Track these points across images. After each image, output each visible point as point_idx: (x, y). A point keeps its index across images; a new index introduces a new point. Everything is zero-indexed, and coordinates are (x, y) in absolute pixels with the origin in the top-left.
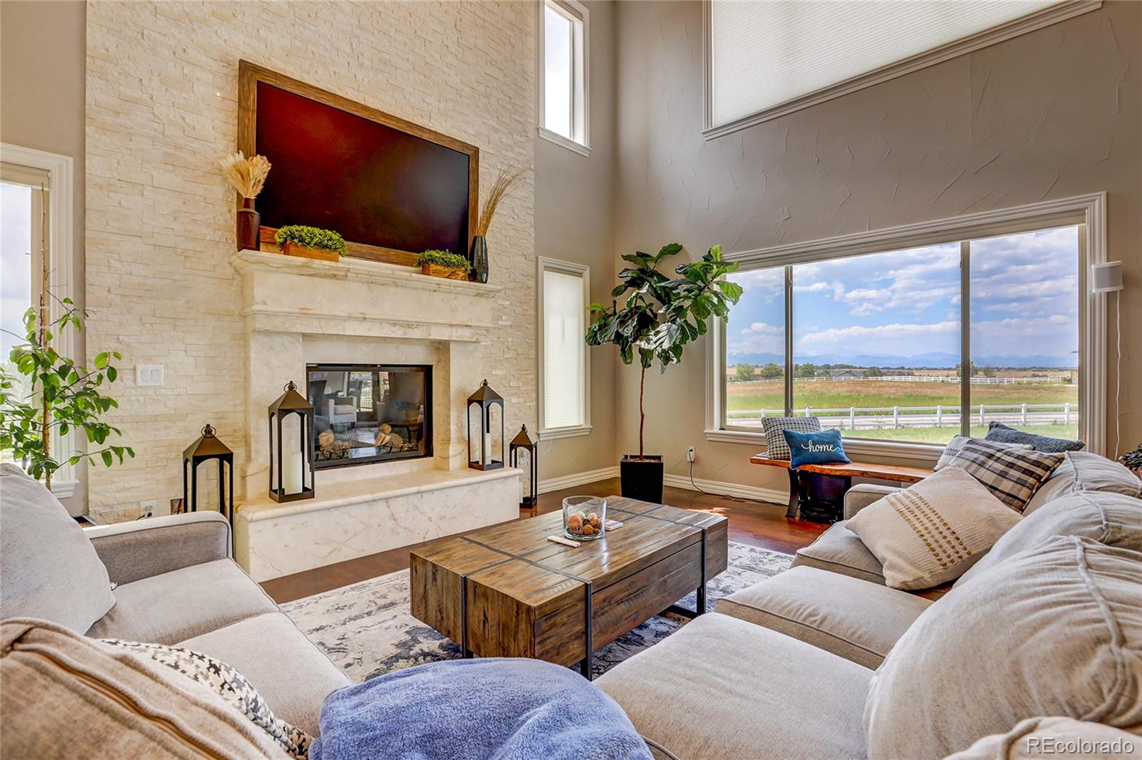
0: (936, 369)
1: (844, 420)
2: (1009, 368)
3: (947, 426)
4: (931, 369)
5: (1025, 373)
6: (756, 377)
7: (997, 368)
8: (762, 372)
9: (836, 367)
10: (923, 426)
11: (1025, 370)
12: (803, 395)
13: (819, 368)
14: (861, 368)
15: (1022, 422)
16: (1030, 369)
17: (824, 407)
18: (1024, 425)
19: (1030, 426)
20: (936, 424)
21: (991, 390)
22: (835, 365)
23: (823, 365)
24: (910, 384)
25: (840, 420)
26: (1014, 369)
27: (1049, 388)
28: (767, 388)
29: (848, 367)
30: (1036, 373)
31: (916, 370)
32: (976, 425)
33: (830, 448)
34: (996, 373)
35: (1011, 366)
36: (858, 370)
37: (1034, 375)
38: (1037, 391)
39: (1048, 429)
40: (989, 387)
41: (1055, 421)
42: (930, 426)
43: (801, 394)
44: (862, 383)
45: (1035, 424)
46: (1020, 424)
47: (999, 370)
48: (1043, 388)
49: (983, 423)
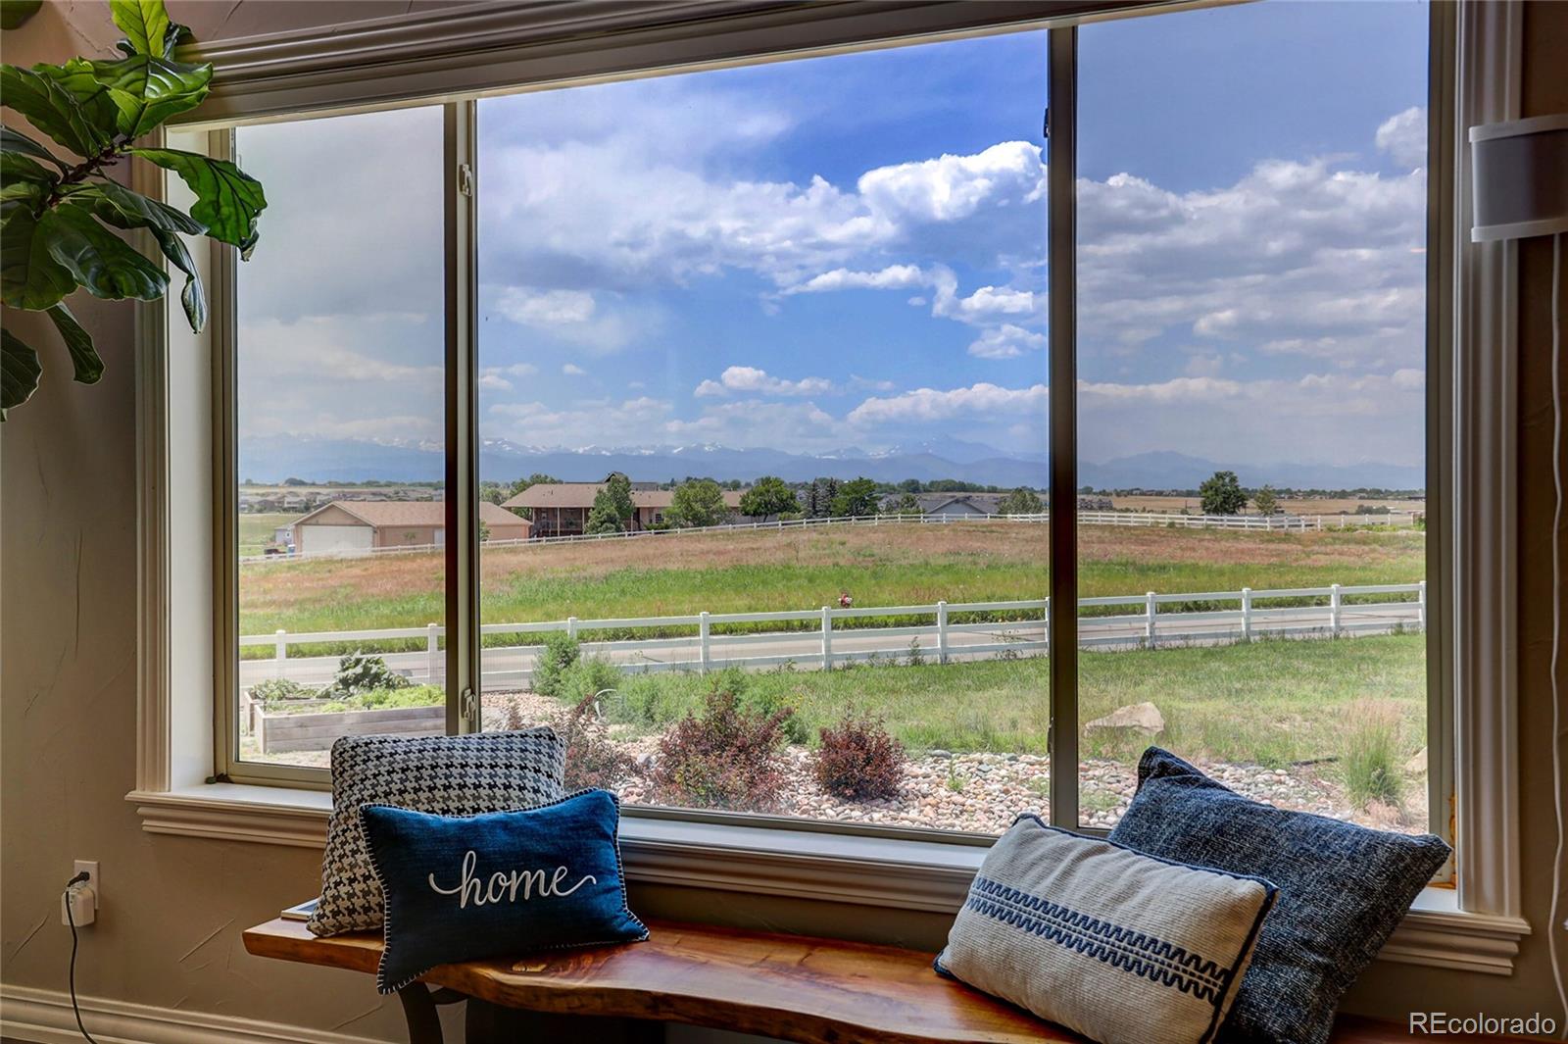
0: (1160, 494)
1: (921, 637)
2: (1313, 492)
3: (1167, 645)
4: (1151, 493)
5: (1342, 504)
6: (727, 515)
7: (1288, 491)
8: (744, 501)
9: (934, 487)
10: (1113, 647)
11: (1343, 495)
12: (836, 564)
13: (891, 490)
14: (993, 490)
15: (1330, 629)
16: (1353, 493)
17: (885, 596)
18: (1337, 637)
19: (1348, 639)
20: (1143, 639)
21: (1272, 546)
22: (932, 483)
23: (902, 480)
24: (1098, 533)
25: (911, 638)
26: (1324, 493)
27: (1392, 540)
28: (746, 546)
29: (962, 487)
30: (1367, 503)
31: (1118, 495)
32: (1233, 640)
33: (551, 884)
34: (1285, 504)
35: (1315, 489)
36: (986, 495)
37: (1361, 506)
38: (1366, 548)
39: (1386, 645)
40: (1270, 538)
41: (1400, 625)
42: (1130, 646)
43: (830, 562)
44: (988, 530)
45: (1359, 633)
46: (1327, 634)
47: (1291, 494)
48: (1376, 540)
49: (1249, 633)
